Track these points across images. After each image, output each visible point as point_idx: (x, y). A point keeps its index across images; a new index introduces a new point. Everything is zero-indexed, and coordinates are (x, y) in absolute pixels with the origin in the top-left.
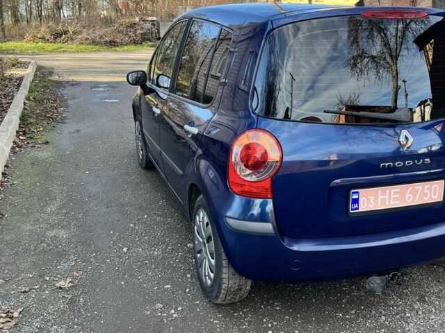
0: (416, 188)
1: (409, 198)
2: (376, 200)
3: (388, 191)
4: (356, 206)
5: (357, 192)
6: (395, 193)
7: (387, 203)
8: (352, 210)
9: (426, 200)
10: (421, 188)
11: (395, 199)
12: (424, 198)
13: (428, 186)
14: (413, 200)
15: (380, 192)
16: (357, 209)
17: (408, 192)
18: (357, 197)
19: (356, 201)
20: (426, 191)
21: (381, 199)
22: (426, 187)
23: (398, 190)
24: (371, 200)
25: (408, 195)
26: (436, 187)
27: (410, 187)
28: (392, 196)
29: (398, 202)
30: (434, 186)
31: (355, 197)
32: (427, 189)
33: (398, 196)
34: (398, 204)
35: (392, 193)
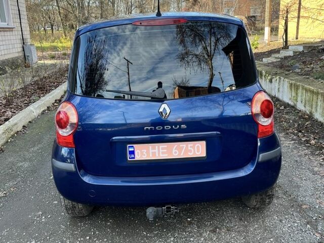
0: (181, 146)
1: (176, 153)
2: (148, 152)
3: (157, 147)
4: (133, 156)
5: (133, 147)
6: (162, 149)
7: (157, 155)
8: (130, 158)
9: (191, 155)
10: (185, 146)
11: (163, 153)
12: (189, 153)
13: (192, 145)
14: (179, 155)
15: (150, 147)
16: (134, 158)
17: (174, 148)
18: (133, 150)
19: (132, 153)
20: (189, 148)
21: (152, 152)
22: (189, 145)
23: (166, 146)
24: (144, 152)
25: (174, 151)
26: (198, 146)
27: (176, 145)
28: (161, 151)
29: (166, 155)
30: (197, 145)
31: (131, 149)
32: (191, 147)
33: (165, 151)
34: (166, 156)
35: (161, 149)
